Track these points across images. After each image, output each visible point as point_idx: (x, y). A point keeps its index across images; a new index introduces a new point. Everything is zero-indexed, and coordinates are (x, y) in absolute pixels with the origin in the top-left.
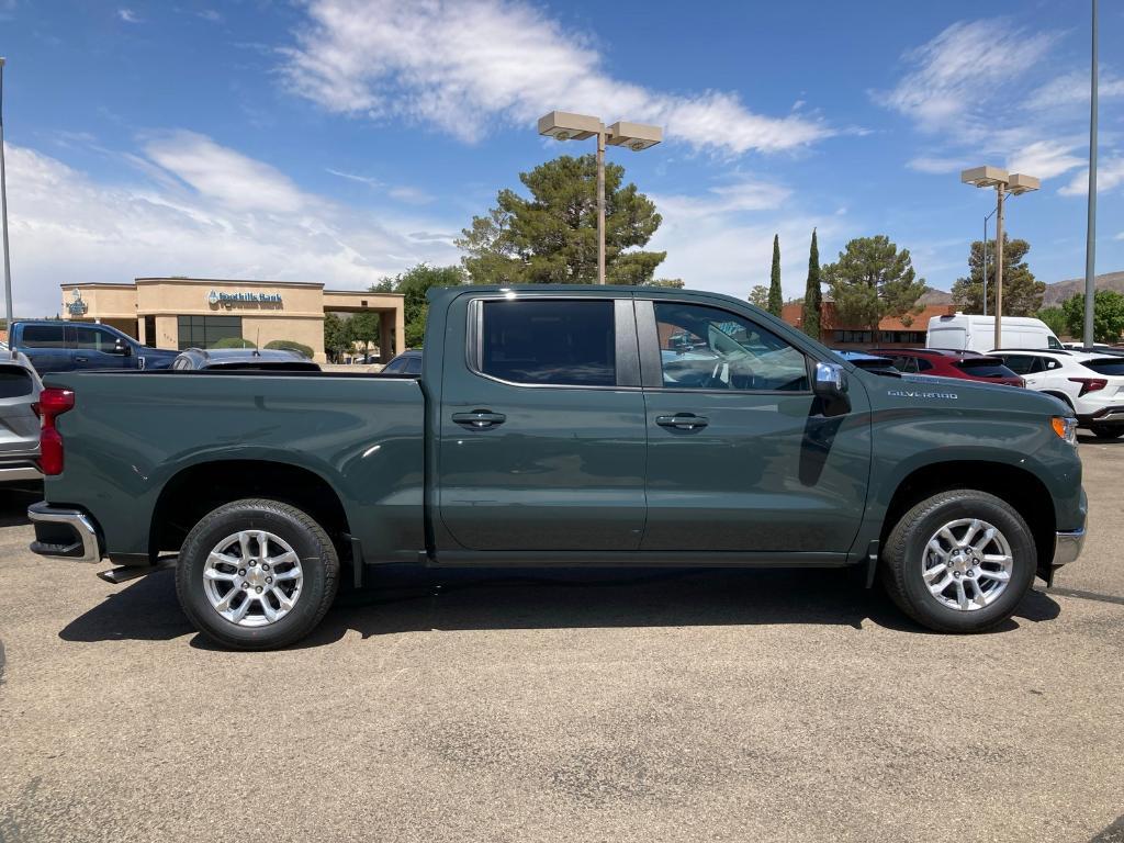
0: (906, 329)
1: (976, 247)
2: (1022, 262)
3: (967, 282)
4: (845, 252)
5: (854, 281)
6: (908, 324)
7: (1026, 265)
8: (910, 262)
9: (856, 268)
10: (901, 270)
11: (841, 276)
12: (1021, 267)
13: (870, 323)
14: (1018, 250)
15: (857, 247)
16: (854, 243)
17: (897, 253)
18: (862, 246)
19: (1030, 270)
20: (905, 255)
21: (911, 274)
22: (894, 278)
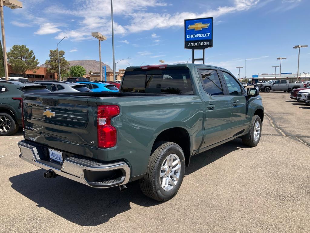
0: (34, 74)
1: (51, 51)
2: (63, 57)
3: (49, 61)
4: (12, 49)
5: (16, 58)
6: (35, 72)
7: (64, 58)
8: (33, 54)
9: (17, 54)
10: (32, 56)
11: (11, 56)
12: (63, 58)
13: (23, 72)
14: (62, 53)
15: (15, 48)
16: (14, 46)
17: (29, 51)
18: (17, 47)
19: (66, 59)
20: (32, 52)
21: (34, 57)
22: (29, 58)
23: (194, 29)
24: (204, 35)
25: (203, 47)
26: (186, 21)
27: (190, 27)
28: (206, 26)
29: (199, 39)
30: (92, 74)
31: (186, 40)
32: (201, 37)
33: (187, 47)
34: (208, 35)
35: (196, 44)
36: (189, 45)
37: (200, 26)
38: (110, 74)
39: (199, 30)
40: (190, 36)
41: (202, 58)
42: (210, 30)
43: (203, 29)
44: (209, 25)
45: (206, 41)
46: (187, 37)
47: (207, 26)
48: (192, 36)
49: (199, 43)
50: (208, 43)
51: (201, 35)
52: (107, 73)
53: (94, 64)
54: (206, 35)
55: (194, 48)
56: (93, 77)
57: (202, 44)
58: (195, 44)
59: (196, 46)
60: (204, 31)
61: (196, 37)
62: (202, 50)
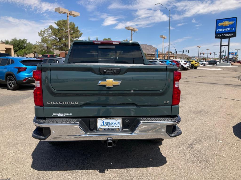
23: (222, 26)
24: (230, 29)
25: (229, 37)
26: (217, 21)
27: (220, 24)
28: (231, 23)
29: (226, 32)
30: (147, 55)
31: (217, 33)
32: (227, 30)
33: (216, 37)
34: (233, 29)
35: (224, 35)
36: (219, 36)
37: (227, 23)
38: (160, 55)
39: (226, 26)
40: (219, 30)
41: (228, 44)
42: (235, 25)
43: (229, 25)
44: (234, 22)
45: (231, 33)
46: (218, 31)
47: (233, 23)
48: (221, 30)
49: (226, 35)
50: (232, 34)
51: (228, 29)
52: (158, 54)
53: (146, 47)
54: (231, 29)
55: (222, 38)
56: (147, 58)
57: (228, 35)
58: (222, 35)
59: (223, 37)
60: (230, 26)
61: (224, 30)
62: (228, 39)
